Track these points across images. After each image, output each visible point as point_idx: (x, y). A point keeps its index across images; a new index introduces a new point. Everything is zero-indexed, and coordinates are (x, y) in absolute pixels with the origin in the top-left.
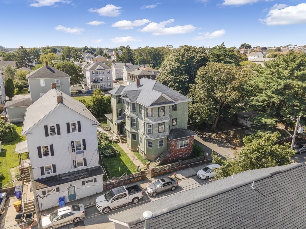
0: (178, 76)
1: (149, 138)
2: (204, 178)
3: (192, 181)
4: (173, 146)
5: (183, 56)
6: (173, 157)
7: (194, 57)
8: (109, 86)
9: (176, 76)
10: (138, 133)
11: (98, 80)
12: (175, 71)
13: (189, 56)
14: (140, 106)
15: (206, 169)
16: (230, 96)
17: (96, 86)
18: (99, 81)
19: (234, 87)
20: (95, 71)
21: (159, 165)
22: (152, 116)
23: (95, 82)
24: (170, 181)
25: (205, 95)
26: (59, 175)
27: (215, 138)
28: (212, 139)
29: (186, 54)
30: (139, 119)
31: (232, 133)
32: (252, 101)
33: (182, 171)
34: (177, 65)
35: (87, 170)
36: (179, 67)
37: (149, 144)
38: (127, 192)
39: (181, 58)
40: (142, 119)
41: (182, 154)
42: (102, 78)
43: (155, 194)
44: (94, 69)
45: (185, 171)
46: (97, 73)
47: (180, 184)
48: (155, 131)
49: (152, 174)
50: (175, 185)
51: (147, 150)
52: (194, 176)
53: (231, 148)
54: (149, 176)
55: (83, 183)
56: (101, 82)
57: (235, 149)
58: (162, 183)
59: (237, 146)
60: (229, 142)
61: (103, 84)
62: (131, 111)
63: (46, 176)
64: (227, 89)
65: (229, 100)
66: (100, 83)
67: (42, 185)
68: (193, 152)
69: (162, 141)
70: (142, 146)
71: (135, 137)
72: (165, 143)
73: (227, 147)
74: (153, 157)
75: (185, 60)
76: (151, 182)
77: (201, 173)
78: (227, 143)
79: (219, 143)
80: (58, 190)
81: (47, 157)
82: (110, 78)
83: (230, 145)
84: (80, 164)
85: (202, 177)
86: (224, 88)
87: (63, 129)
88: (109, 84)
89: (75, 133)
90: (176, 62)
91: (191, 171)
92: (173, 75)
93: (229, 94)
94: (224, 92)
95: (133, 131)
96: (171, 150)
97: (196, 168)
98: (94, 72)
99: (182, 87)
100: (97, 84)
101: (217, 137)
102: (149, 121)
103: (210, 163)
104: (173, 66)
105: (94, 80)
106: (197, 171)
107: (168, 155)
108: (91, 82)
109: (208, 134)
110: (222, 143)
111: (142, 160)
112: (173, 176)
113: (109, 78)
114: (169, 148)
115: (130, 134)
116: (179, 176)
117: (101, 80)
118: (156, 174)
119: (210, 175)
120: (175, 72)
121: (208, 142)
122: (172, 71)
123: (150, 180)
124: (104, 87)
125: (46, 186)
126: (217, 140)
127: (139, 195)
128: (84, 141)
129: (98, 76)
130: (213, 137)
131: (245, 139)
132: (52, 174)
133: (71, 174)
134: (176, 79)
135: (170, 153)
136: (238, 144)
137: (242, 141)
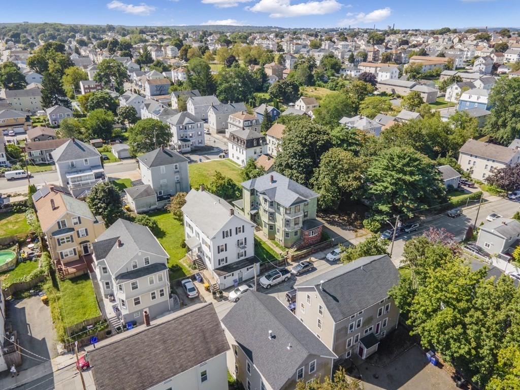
0: (301, 160)
1: (287, 230)
2: (332, 260)
3: (323, 262)
4: (307, 235)
5: (306, 139)
6: (306, 244)
7: (317, 141)
8: (200, 143)
9: (299, 160)
10: (275, 225)
11: (186, 137)
12: (298, 154)
13: (312, 139)
14: (278, 204)
15: (333, 253)
16: (352, 185)
17: (186, 145)
18: (188, 138)
19: (355, 177)
20: (183, 126)
21: (296, 251)
22: (290, 213)
23: (184, 140)
24: (308, 264)
25: (329, 183)
26: (229, 264)
27: (338, 220)
28: (336, 221)
29: (309, 137)
30: (276, 213)
31: (353, 215)
32: (371, 189)
33: (314, 255)
34: (300, 148)
35: (247, 259)
36: (302, 150)
37: (287, 234)
38: (281, 274)
39: (304, 141)
40: (280, 214)
41: (313, 241)
42: (192, 134)
43: (298, 274)
44: (182, 124)
45: (316, 255)
46: (186, 129)
47: (315, 265)
48: (292, 224)
49: (292, 259)
50: (312, 267)
51: (285, 240)
52: (324, 259)
53: (353, 230)
54: (289, 261)
55: (248, 270)
56: (190, 139)
57: (356, 231)
58: (303, 266)
59: (358, 229)
60: (351, 224)
61: (193, 142)
62: (269, 207)
63: (221, 265)
64: (349, 177)
65: (351, 189)
66: (189, 141)
67: (222, 272)
68: (321, 238)
69: (297, 232)
70: (280, 236)
71: (271, 227)
72: (299, 233)
73: (349, 230)
74: (290, 244)
75: (308, 143)
76: (292, 265)
77: (330, 256)
78: (349, 225)
79: (342, 226)
80: (233, 275)
81: (222, 252)
82: (201, 132)
83: (352, 228)
84: (242, 256)
85: (330, 259)
86: (347, 176)
87: (234, 232)
88: (200, 141)
89: (240, 234)
90: (299, 144)
91: (322, 255)
92: (296, 159)
93: (350, 183)
94: (347, 181)
95: (271, 223)
96: (304, 238)
97: (325, 252)
98: (181, 127)
99: (306, 171)
100: (187, 143)
101: (340, 219)
102: (288, 217)
103: (335, 247)
104: (296, 149)
105: (182, 137)
106: (326, 255)
107: (302, 243)
108: (178, 140)
109: (331, 216)
110: (346, 226)
111: (280, 248)
112: (308, 260)
113: (199, 133)
114: (303, 237)
115: (267, 225)
116: (313, 259)
117: (191, 137)
118: (295, 259)
119: (337, 257)
120: (299, 156)
121: (333, 225)
122: (296, 154)
123: (291, 263)
124: (194, 145)
125: (226, 273)
126: (341, 223)
127: (289, 275)
128: (245, 239)
129: (186, 132)
130: (337, 220)
131: (365, 222)
132: (225, 264)
133: (237, 263)
134: (300, 163)
135: (304, 241)
136: (359, 226)
137: (362, 223)
